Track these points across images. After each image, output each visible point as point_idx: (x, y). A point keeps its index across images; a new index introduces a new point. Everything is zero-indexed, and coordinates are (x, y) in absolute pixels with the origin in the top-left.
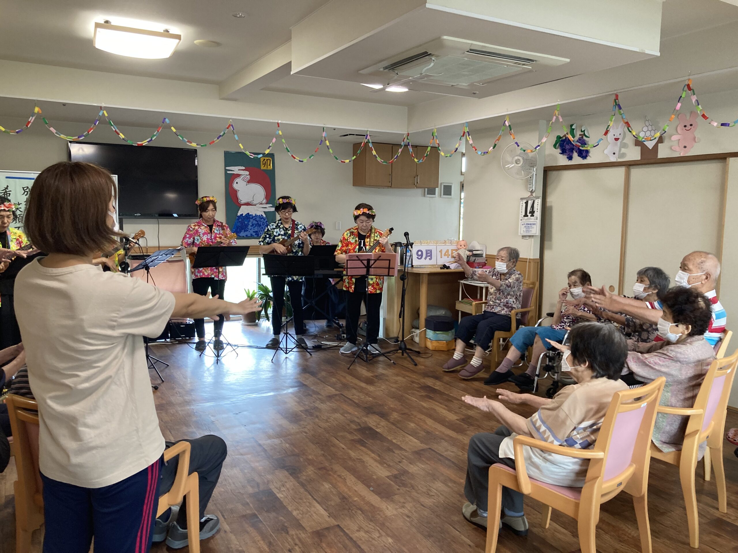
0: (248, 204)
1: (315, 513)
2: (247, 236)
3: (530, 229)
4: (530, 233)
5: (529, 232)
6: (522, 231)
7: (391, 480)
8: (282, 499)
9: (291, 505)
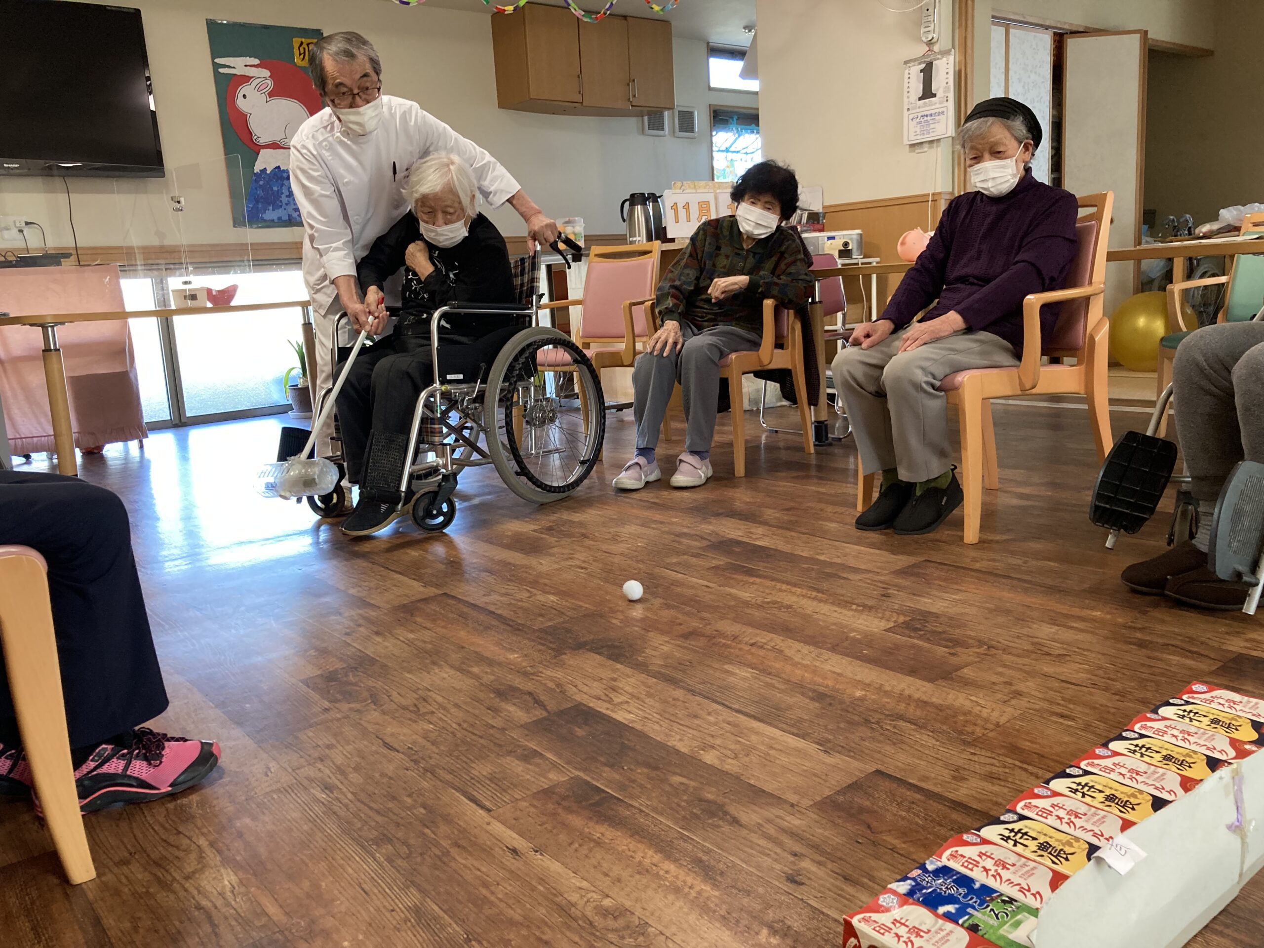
0: (275, 146)
1: (771, 748)
2: (280, 218)
3: (932, 126)
4: (932, 134)
5: (929, 133)
6: (912, 133)
7: (910, 637)
8: (638, 727)
9: (678, 737)
